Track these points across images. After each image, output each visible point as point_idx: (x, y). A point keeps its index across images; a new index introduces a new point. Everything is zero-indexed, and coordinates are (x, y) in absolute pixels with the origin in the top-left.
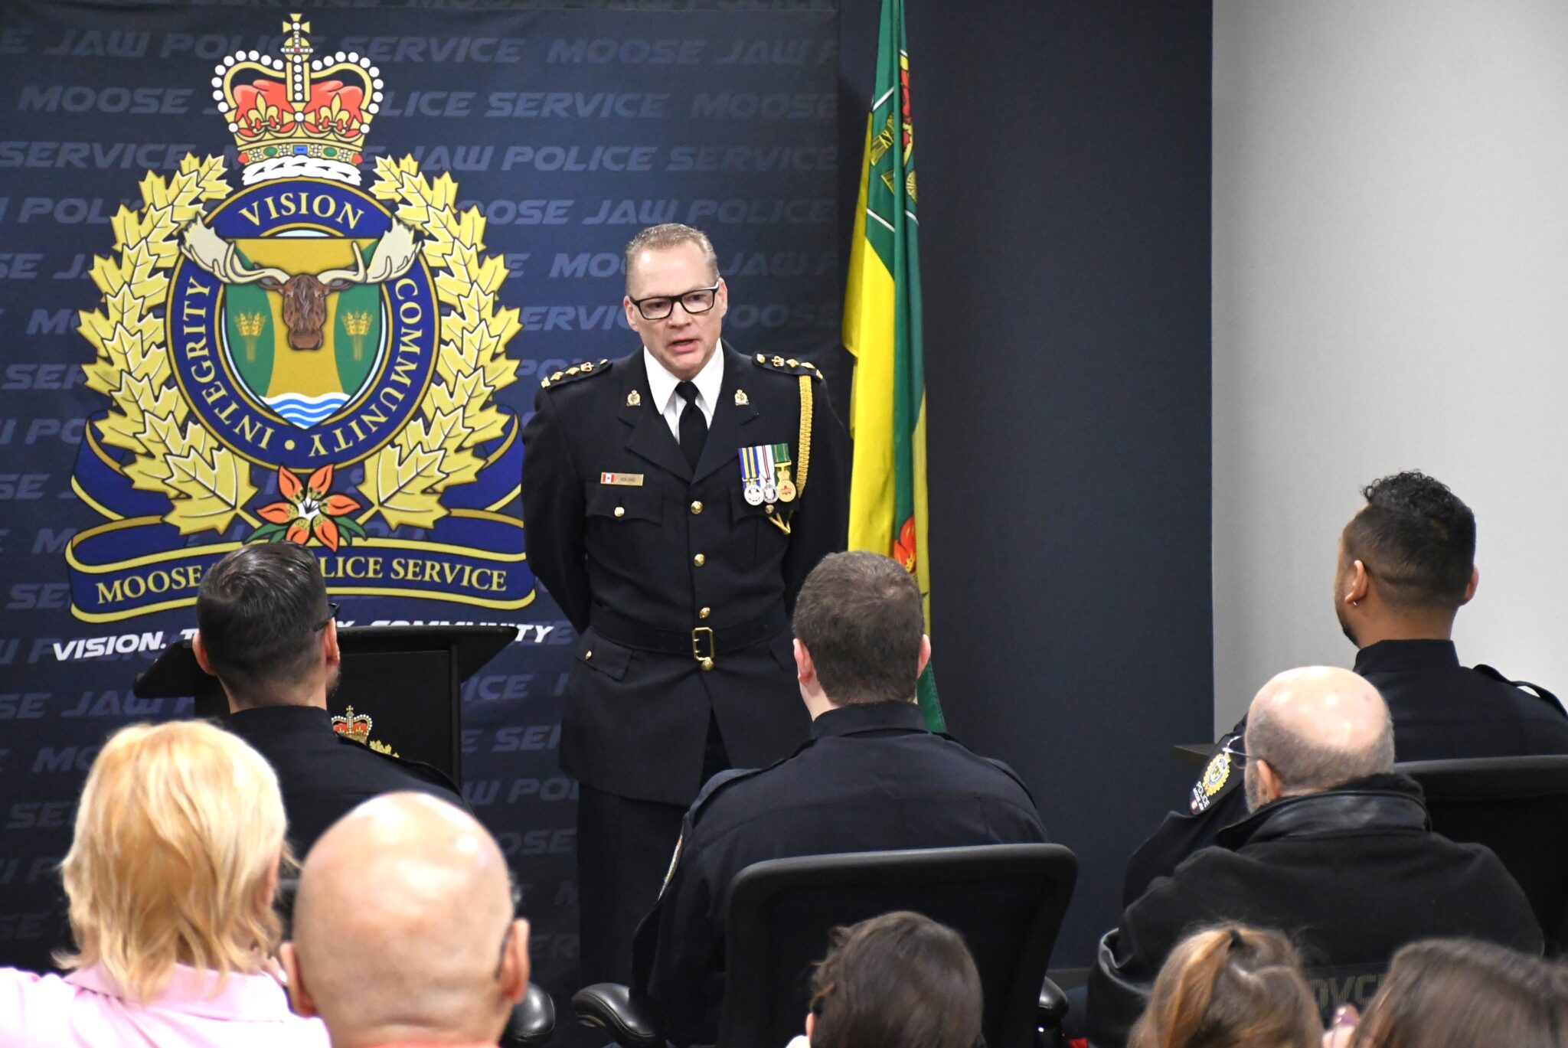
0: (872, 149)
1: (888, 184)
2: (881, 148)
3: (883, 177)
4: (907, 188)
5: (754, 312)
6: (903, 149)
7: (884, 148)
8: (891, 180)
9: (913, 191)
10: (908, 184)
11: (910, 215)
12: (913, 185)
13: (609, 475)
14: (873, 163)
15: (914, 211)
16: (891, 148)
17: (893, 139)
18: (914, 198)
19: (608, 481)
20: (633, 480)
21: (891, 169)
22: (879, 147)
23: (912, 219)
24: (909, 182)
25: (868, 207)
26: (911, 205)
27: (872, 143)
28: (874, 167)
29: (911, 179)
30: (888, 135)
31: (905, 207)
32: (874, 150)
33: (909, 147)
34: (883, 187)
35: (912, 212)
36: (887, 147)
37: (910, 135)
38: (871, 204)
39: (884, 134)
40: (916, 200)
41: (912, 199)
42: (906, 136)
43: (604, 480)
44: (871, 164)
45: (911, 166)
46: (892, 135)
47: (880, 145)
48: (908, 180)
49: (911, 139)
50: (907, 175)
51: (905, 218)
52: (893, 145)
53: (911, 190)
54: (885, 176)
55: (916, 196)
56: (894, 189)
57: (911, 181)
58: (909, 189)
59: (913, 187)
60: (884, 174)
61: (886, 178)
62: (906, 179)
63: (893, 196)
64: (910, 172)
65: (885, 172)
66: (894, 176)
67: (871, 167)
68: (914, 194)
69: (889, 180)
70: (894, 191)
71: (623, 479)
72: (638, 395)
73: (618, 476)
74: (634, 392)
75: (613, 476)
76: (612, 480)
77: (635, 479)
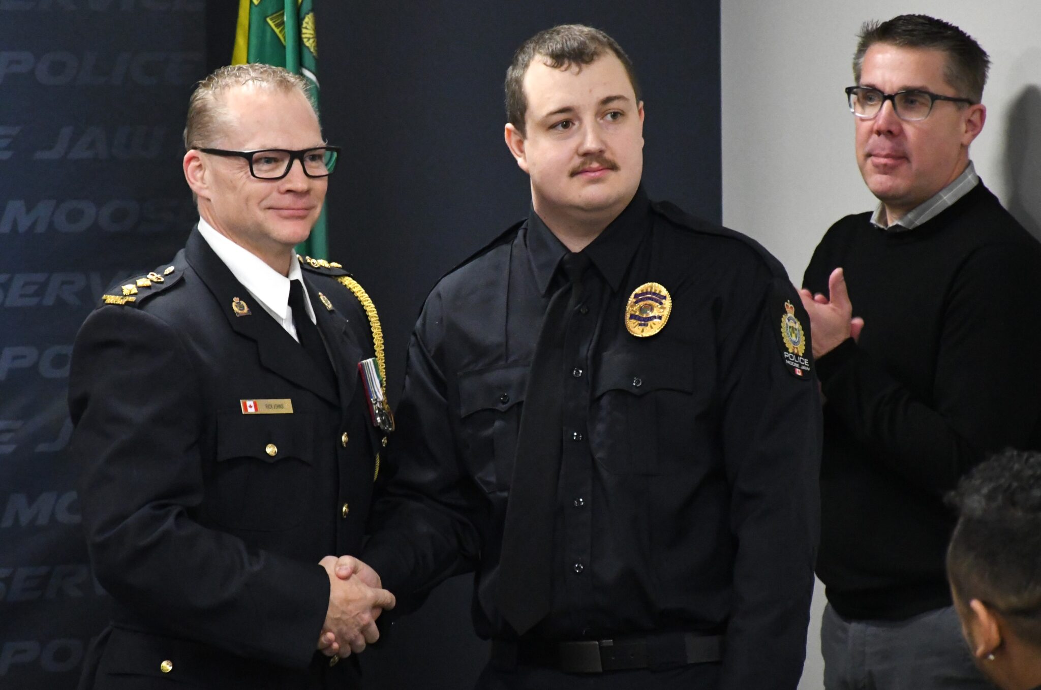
1: (277, 31)
3: (268, 20)
4: (303, 36)
5: (89, 210)
8: (281, 24)
9: (311, 41)
10: (304, 31)
11: (308, 74)
12: (312, 32)
13: (250, 403)
14: (255, 2)
15: (313, 69)
18: (312, 50)
19: (251, 410)
20: (280, 406)
21: (280, 9)
24: (306, 28)
26: (309, 60)
28: (256, 6)
29: (308, 23)
31: (300, 63)
34: (269, 35)
35: (310, 70)
40: (315, 54)
41: (309, 50)
43: (246, 409)
44: (251, 2)
45: (307, 6)
48: (304, 25)
50: (303, 19)
53: (309, 39)
54: (271, 19)
55: (316, 49)
56: (284, 38)
57: (308, 27)
58: (306, 38)
59: (312, 34)
60: (270, 17)
61: (273, 22)
62: (302, 24)
63: (284, 47)
64: (308, 14)
65: (272, 14)
66: (285, 19)
67: (253, 6)
68: (313, 45)
69: (278, 26)
70: (285, 40)
71: (268, 406)
72: (242, 302)
73: (262, 403)
74: (236, 300)
75: (255, 404)
76: (256, 409)
77: (282, 405)
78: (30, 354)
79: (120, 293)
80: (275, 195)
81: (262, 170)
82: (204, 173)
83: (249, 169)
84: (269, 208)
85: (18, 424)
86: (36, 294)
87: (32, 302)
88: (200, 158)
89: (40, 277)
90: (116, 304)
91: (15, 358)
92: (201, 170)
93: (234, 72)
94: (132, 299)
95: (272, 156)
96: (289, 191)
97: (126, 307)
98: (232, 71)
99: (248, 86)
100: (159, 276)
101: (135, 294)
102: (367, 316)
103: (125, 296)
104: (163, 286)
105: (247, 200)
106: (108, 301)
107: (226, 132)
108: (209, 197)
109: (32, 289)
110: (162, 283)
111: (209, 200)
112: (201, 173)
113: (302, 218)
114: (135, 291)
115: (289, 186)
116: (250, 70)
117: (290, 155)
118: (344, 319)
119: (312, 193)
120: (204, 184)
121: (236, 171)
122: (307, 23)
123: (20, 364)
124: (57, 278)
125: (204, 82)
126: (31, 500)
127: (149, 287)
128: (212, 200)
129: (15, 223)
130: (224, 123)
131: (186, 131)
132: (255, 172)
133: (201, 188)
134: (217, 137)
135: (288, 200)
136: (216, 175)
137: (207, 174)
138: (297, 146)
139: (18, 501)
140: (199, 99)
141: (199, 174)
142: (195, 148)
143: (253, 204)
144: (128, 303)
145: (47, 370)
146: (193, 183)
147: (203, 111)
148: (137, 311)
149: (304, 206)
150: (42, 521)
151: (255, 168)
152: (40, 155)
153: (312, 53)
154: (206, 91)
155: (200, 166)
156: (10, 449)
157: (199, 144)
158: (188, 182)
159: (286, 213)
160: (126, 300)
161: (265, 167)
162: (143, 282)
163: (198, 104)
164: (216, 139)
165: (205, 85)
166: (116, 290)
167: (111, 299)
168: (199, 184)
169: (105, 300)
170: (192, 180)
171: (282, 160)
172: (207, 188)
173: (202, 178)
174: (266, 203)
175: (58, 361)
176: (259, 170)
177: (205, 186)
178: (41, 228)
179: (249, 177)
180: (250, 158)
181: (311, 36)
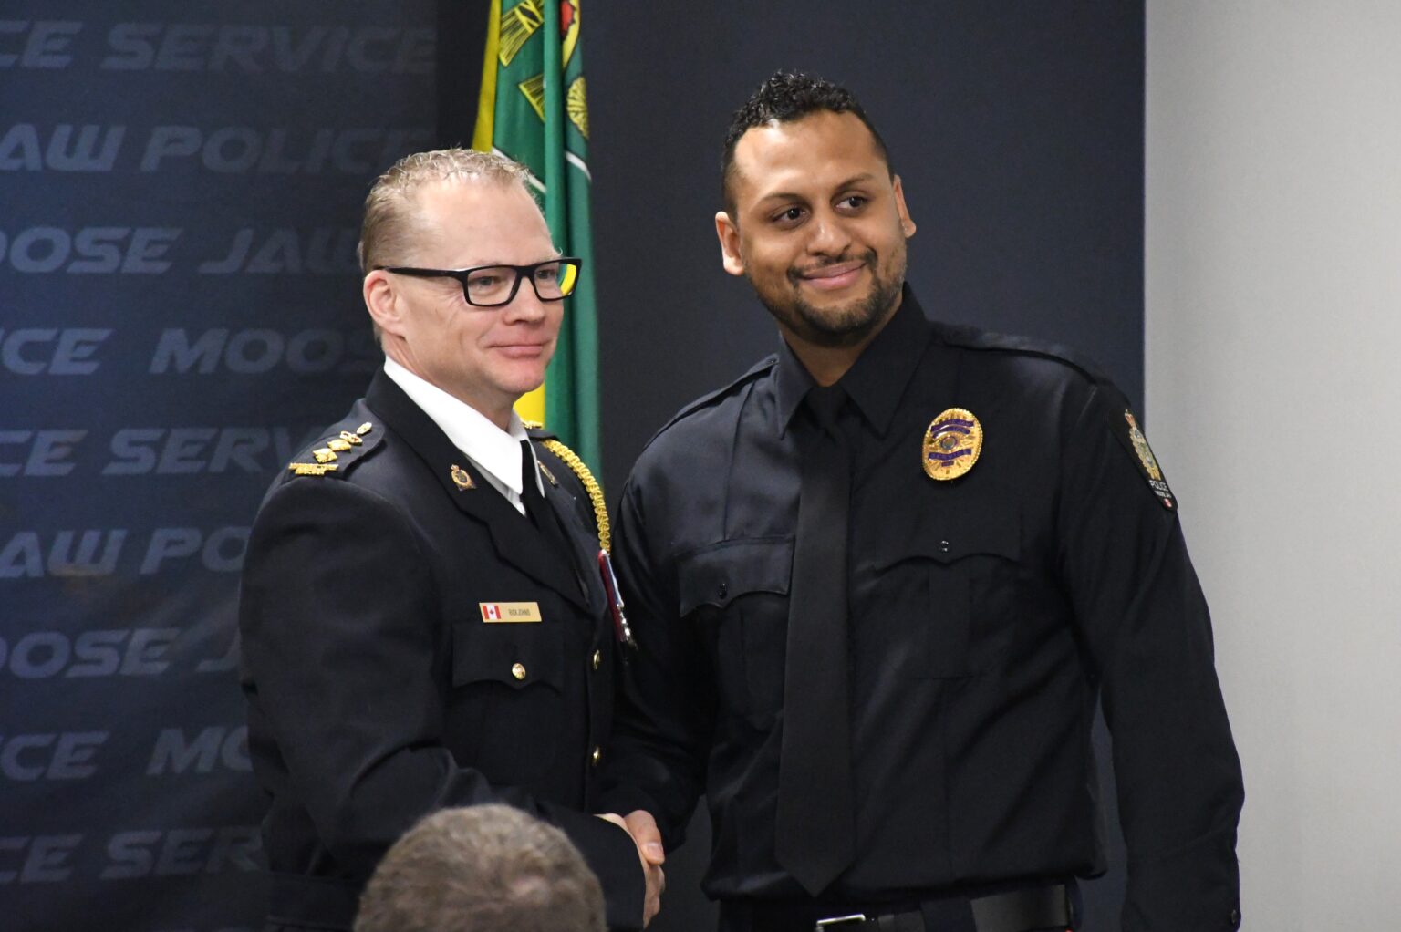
0: (501, 34)
1: (533, 102)
2: (520, 31)
3: (522, 87)
4: (570, 109)
5: (274, 343)
6: (562, 35)
7: (525, 31)
8: (538, 93)
9: (581, 116)
10: (571, 102)
11: (575, 161)
12: (581, 104)
13: (490, 606)
14: (505, 62)
15: (582, 153)
16: (539, 32)
17: (543, 16)
18: (581, 128)
19: (493, 618)
20: (526, 612)
21: (538, 71)
22: (515, 30)
23: (578, 170)
24: (573, 98)
25: (494, 145)
26: (576, 141)
27: (501, 22)
28: (505, 68)
29: (577, 91)
30: (532, 8)
31: (565, 146)
32: (505, 38)
33: (573, 32)
34: (522, 106)
35: (578, 156)
36: (530, 31)
37: (573, 9)
38: (498, 143)
39: (523, 5)
40: (585, 134)
41: (577, 128)
42: (567, 10)
43: (487, 617)
44: (499, 62)
45: (575, 68)
46: (540, 9)
47: (516, 25)
48: (571, 94)
49: (576, 16)
50: (570, 86)
51: (566, 167)
52: (542, 26)
53: (577, 113)
54: (525, 86)
55: (587, 126)
56: (543, 111)
57: (577, 97)
58: (573, 111)
59: (581, 107)
60: (526, 83)
61: (529, 90)
62: (567, 93)
63: (542, 124)
64: (575, 78)
65: (528, 79)
66: (545, 85)
67: (501, 68)
68: (583, 121)
69: (535, 95)
70: (544, 115)
71: (512, 612)
72: (463, 472)
73: (504, 606)
74: (455, 467)
75: (496, 608)
76: (499, 616)
77: (528, 610)
78: (190, 538)
79: (314, 460)
80: (499, 326)
81: (478, 294)
82: (394, 301)
83: (463, 293)
84: (492, 346)
85: (172, 633)
86: (199, 457)
87: (195, 467)
88: (388, 281)
89: (208, 433)
90: (312, 476)
91: (170, 543)
92: (390, 296)
93: (429, 161)
94: (333, 467)
95: (492, 275)
96: (518, 321)
97: (326, 478)
98: (424, 160)
99: (449, 181)
100: (354, 436)
101: (334, 461)
102: (588, 494)
103: (322, 463)
104: (365, 449)
105: (461, 336)
106: (299, 471)
107: (425, 243)
108: (404, 335)
109: (192, 450)
110: (360, 444)
111: (402, 338)
112: (391, 300)
113: (535, 356)
114: (334, 456)
115: (515, 316)
116: (452, 158)
117: (516, 274)
118: (570, 496)
119: (546, 323)
120: (397, 316)
121: (443, 297)
122: (575, 92)
123: (174, 552)
124: (229, 435)
125: (385, 177)
126: (190, 738)
127: (347, 451)
128: (407, 338)
129: (173, 359)
130: (424, 231)
131: (361, 245)
132: (471, 297)
133: (391, 322)
134: (413, 250)
135: (516, 333)
136: (413, 305)
137: (400, 303)
138: (524, 261)
139: (171, 738)
140: (381, 201)
141: (387, 303)
142: (379, 268)
143: (469, 342)
144: (328, 473)
145: (213, 562)
146: (378, 316)
147: (388, 217)
148: (341, 482)
149: (537, 341)
150: (204, 766)
151: (470, 290)
152: (209, 268)
153: (580, 132)
154: (392, 189)
155: (388, 292)
156: (161, 667)
157: (385, 262)
158: (372, 314)
159: (514, 350)
160: (325, 469)
161: (484, 290)
162: (339, 443)
163: (383, 207)
164: (411, 254)
165: (387, 182)
166: (306, 455)
167: (302, 468)
168: (388, 316)
169: (294, 470)
170: (377, 311)
171: (505, 279)
172: (400, 322)
173: (392, 308)
174: (486, 341)
175: (230, 548)
176: (475, 295)
177: (397, 319)
178: (208, 367)
179: (463, 303)
180: (463, 279)
181: (580, 109)
